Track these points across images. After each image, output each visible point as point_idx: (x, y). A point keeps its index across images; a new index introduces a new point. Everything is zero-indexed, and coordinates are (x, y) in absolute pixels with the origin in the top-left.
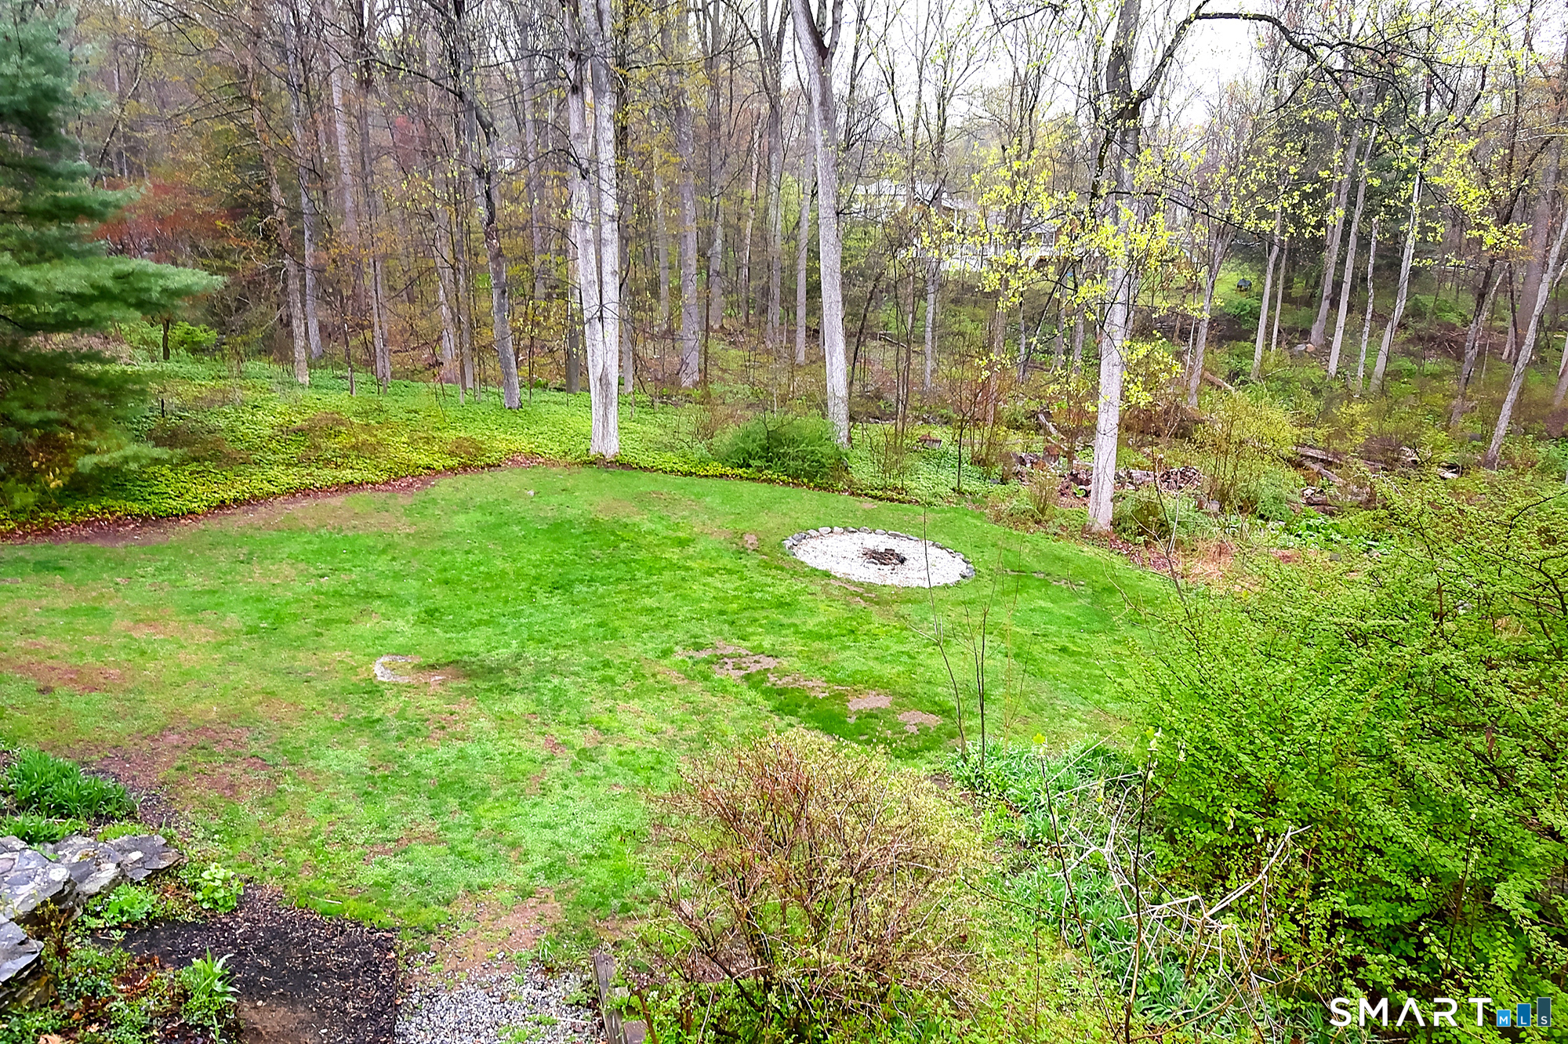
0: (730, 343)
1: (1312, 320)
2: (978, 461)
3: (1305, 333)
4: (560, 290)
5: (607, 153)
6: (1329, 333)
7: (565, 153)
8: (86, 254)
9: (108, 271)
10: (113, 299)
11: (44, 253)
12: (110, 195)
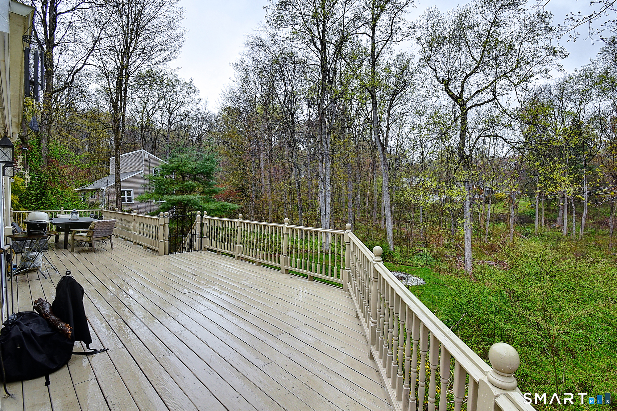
0: (362, 224)
1: (557, 217)
2: (433, 257)
3: (555, 221)
4: (315, 208)
5: (328, 176)
6: (563, 221)
7: (317, 175)
8: (213, 201)
9: (219, 204)
10: (219, 210)
11: (206, 201)
12: (220, 188)
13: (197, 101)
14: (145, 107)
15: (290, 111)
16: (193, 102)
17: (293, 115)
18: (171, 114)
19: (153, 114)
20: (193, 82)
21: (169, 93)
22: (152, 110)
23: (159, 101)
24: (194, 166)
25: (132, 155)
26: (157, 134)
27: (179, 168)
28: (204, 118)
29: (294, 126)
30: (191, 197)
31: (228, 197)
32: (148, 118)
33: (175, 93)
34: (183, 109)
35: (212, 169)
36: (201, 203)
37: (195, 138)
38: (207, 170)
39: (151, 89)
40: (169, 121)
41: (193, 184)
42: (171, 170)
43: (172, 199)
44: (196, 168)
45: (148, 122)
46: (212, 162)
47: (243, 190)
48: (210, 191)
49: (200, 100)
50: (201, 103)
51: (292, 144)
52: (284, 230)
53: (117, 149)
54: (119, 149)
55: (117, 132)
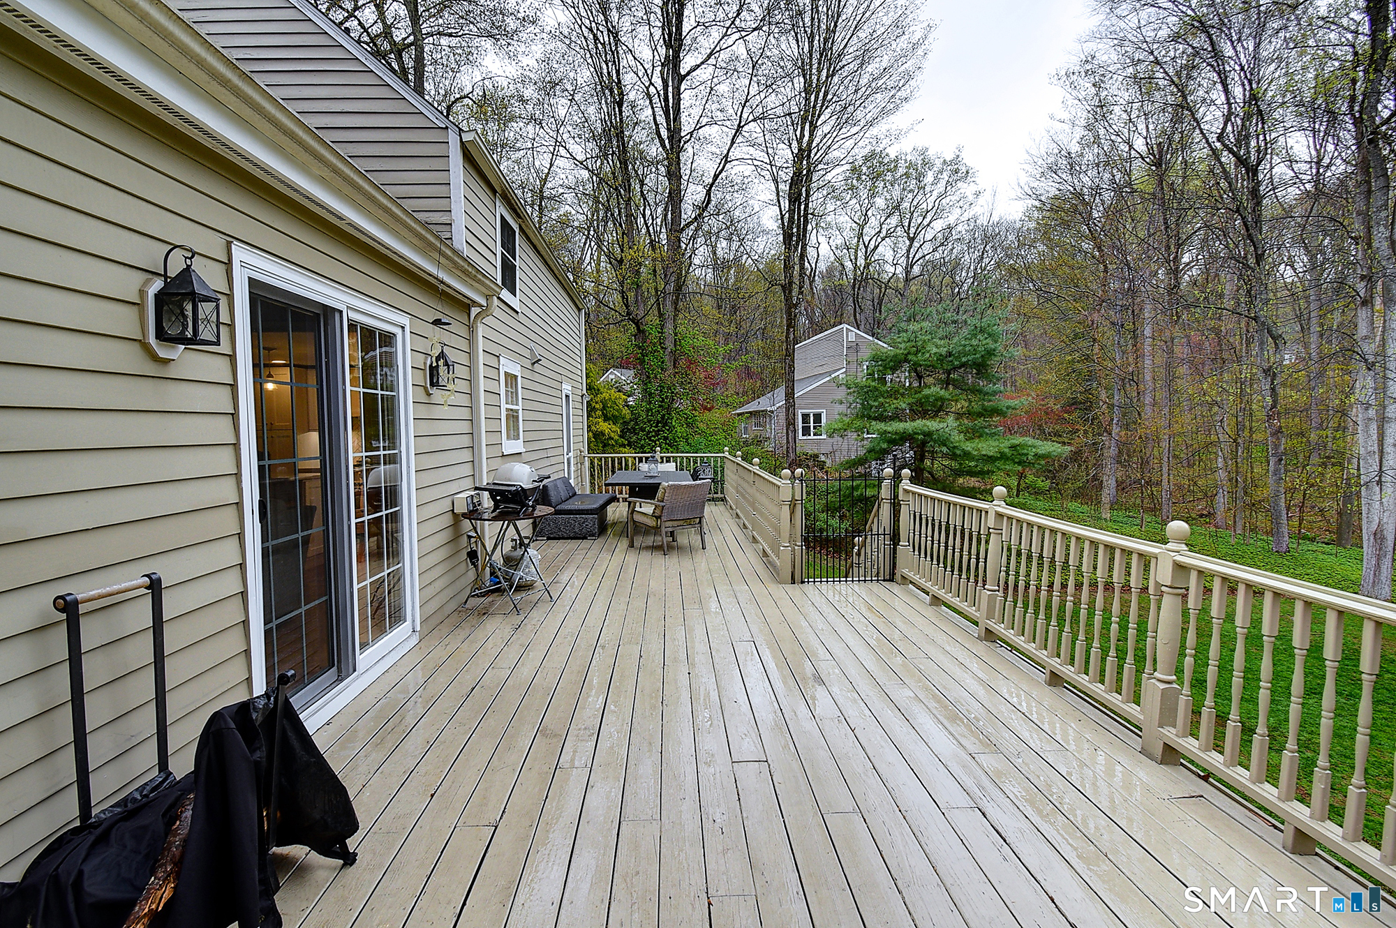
7: (1350, 350)
8: (992, 435)
9: (1007, 444)
10: (1008, 459)
11: (974, 434)
12: (1012, 403)
13: (971, 198)
14: (860, 236)
15: (1241, 161)
16: (961, 203)
17: (1253, 171)
18: (912, 240)
19: (876, 247)
20: (962, 155)
21: (910, 196)
22: (875, 238)
23: (889, 216)
24: (943, 351)
25: (826, 338)
26: (883, 290)
27: (910, 357)
28: (989, 237)
29: (1259, 203)
30: (932, 425)
31: (1039, 424)
32: (866, 259)
33: (922, 192)
34: (938, 225)
35: (990, 353)
36: (957, 438)
37: (965, 287)
38: (978, 356)
39: (873, 194)
40: (908, 257)
41: (942, 392)
42: (892, 364)
43: (889, 429)
44: (950, 354)
45: (867, 266)
46: (990, 335)
47: (1082, 405)
48: (986, 410)
49: (978, 194)
50: (981, 200)
51: (1252, 261)
52: (1163, 574)
53: (789, 326)
54: (794, 327)
55: (790, 292)
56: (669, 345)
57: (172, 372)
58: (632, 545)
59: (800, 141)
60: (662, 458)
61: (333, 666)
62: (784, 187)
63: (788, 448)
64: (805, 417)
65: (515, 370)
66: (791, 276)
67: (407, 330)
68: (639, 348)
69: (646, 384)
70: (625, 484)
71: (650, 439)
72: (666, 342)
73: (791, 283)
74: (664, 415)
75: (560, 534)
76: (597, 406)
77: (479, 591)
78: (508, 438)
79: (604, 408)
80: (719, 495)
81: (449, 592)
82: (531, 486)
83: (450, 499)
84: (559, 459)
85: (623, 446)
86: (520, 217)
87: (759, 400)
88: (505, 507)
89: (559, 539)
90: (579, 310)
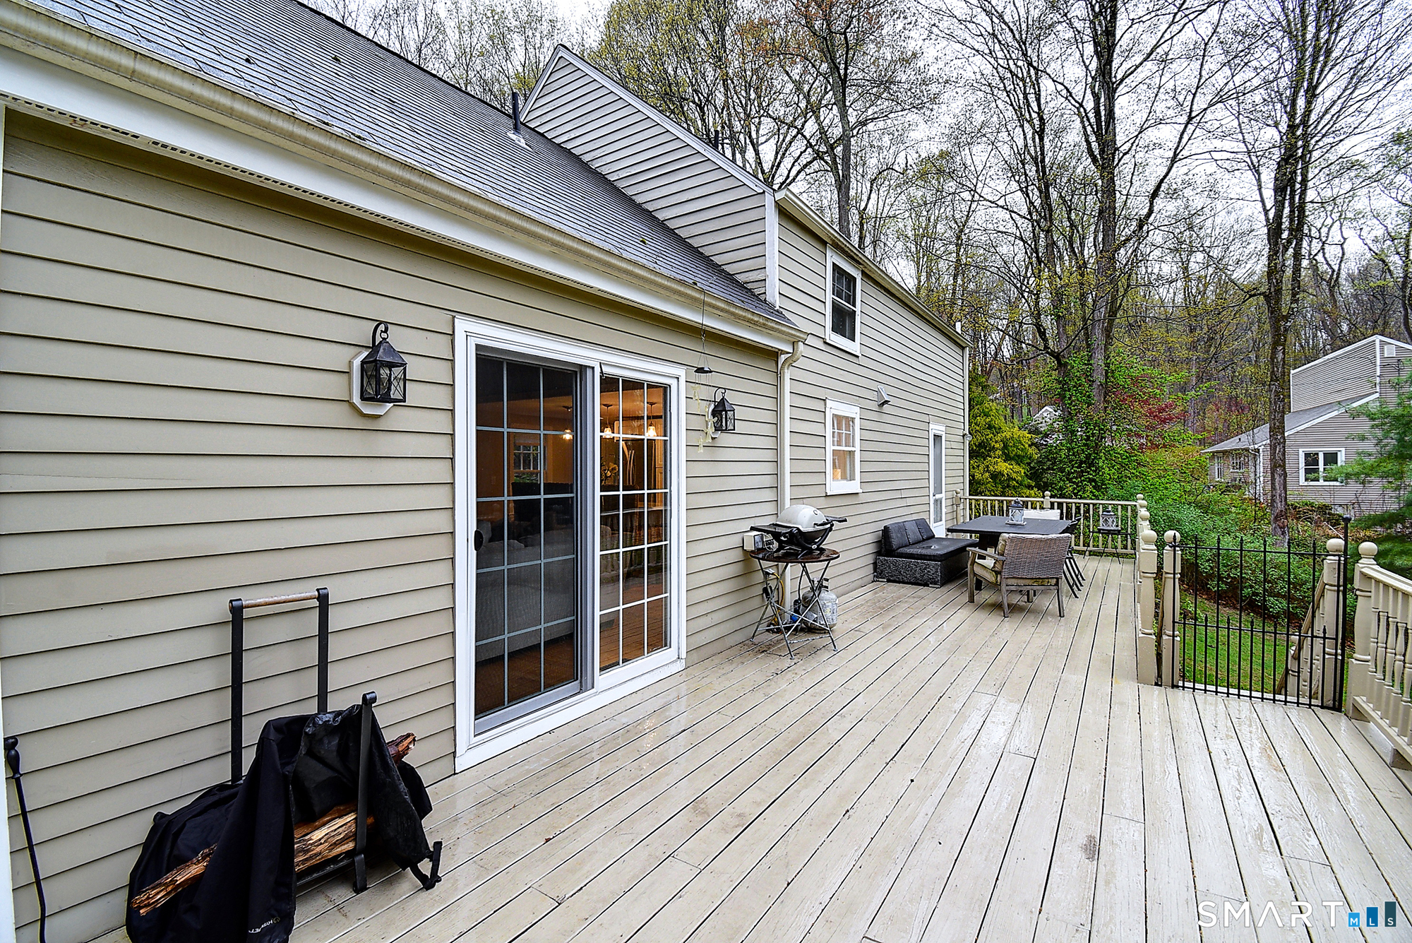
53: (1276, 344)
54: (1284, 345)
55: (1278, 301)
56: (1099, 378)
57: (382, 425)
58: (972, 600)
59: (1292, 116)
60: (1052, 504)
61: (577, 679)
62: (1268, 176)
63: (1273, 496)
64: (1311, 460)
65: (852, 411)
66: (1279, 282)
67: (682, 380)
68: (1059, 382)
69: (1067, 421)
70: (975, 532)
71: (1070, 481)
72: (1095, 375)
73: (1279, 291)
74: (1090, 454)
75: (901, 577)
76: (997, 446)
77: (775, 628)
78: (834, 479)
79: (1005, 447)
80: (1129, 551)
81: (736, 624)
82: (811, 529)
83: (740, 536)
84: (925, 500)
85: (1030, 487)
86: (860, 264)
87: (1239, 437)
88: (790, 549)
89: (899, 582)
90: (963, 348)
